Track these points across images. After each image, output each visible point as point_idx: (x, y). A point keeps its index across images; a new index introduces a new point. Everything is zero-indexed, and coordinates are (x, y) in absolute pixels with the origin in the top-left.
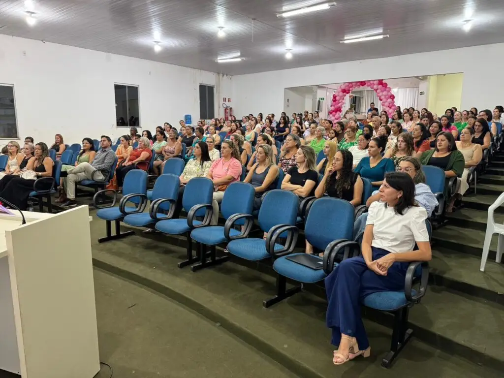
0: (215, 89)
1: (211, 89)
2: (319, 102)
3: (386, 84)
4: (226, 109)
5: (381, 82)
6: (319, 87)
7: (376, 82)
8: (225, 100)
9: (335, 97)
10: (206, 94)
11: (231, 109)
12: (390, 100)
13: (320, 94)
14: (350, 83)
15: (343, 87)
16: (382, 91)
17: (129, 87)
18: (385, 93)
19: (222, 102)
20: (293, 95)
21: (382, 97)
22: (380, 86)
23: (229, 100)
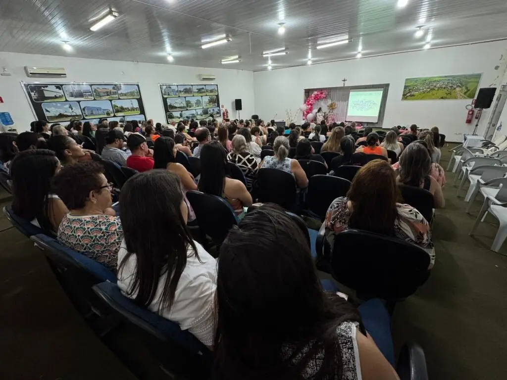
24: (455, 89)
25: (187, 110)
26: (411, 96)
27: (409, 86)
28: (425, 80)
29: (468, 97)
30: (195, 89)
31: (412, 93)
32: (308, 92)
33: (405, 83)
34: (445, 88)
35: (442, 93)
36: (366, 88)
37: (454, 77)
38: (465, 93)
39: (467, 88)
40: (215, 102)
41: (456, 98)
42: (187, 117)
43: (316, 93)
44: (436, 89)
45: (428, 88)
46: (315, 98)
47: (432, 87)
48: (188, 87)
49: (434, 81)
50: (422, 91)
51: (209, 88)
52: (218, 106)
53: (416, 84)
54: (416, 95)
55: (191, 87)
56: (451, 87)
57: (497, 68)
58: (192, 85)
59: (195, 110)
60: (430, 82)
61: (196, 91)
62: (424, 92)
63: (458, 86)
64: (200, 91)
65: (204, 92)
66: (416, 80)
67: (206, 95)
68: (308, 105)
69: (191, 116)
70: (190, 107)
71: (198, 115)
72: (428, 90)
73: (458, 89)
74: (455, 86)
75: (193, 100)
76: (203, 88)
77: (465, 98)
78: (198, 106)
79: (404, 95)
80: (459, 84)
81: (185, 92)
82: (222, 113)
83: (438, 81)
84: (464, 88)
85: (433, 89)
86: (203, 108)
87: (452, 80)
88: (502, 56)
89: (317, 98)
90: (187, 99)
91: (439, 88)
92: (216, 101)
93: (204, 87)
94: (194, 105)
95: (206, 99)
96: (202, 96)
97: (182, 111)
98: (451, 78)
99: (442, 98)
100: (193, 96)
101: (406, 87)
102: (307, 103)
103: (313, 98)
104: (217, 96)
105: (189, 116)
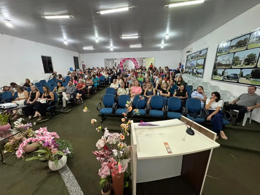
0: (79, 58)
1: (77, 58)
2: (115, 64)
3: (135, 60)
4: (83, 65)
5: (134, 59)
6: (115, 59)
7: (133, 59)
8: (82, 62)
9: (121, 62)
10: (76, 60)
11: (84, 65)
12: (137, 64)
13: (115, 61)
14: (125, 59)
15: (123, 59)
16: (135, 61)
17: (47, 57)
18: (135, 62)
19: (81, 63)
20: (107, 61)
21: (135, 63)
22: (134, 60)
23: (83, 62)
25: (231, 68)
59: (241, 69)
69: (233, 76)
70: (236, 65)
94: (243, 62)
97: (225, 69)
105: (229, 76)
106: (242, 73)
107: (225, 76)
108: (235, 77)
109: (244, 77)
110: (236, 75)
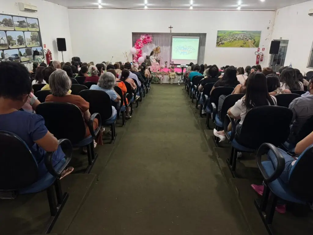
24: (248, 40)
25: (9, 49)
26: (222, 44)
27: (220, 36)
28: (230, 33)
29: (255, 46)
30: (16, 21)
31: (223, 42)
32: (136, 35)
33: (218, 34)
34: (242, 39)
35: (241, 42)
36: (185, 36)
37: (247, 32)
38: (254, 43)
39: (254, 40)
40: (37, 41)
41: (249, 47)
42: (10, 58)
43: (144, 37)
44: (237, 39)
45: (232, 39)
46: (143, 42)
47: (235, 38)
48: (8, 18)
49: (236, 34)
50: (229, 40)
51: (30, 22)
52: (41, 45)
53: (225, 35)
54: (225, 43)
55: (11, 17)
56: (246, 39)
57: (268, 28)
58: (12, 16)
59: (18, 49)
60: (233, 35)
61: (17, 23)
62: (230, 42)
63: (250, 39)
64: (21, 24)
65: (25, 27)
66: (225, 32)
67: (28, 31)
68: (138, 48)
69: (14, 57)
70: (12, 45)
71: (21, 55)
72: (233, 40)
73: (250, 41)
74: (248, 39)
75: (15, 36)
76: (24, 22)
77: (254, 47)
78: (21, 44)
79: (217, 43)
80: (250, 37)
81: (5, 24)
82: (45, 54)
83: (238, 34)
84: (253, 40)
85: (235, 40)
86: (26, 47)
87: (246, 34)
88: (270, 21)
89: (145, 42)
90: (9, 34)
91: (239, 39)
92: (38, 38)
93: (24, 19)
94: (17, 42)
95: (28, 36)
96: (24, 32)
97: (3, 50)
98: (245, 33)
99: (241, 46)
100: (15, 30)
101: (218, 37)
102: (136, 46)
103: (141, 42)
104: (39, 32)
105: (11, 58)
106: (20, 52)
107: (8, 59)
108: (17, 57)
109: (23, 56)
110: (17, 55)
